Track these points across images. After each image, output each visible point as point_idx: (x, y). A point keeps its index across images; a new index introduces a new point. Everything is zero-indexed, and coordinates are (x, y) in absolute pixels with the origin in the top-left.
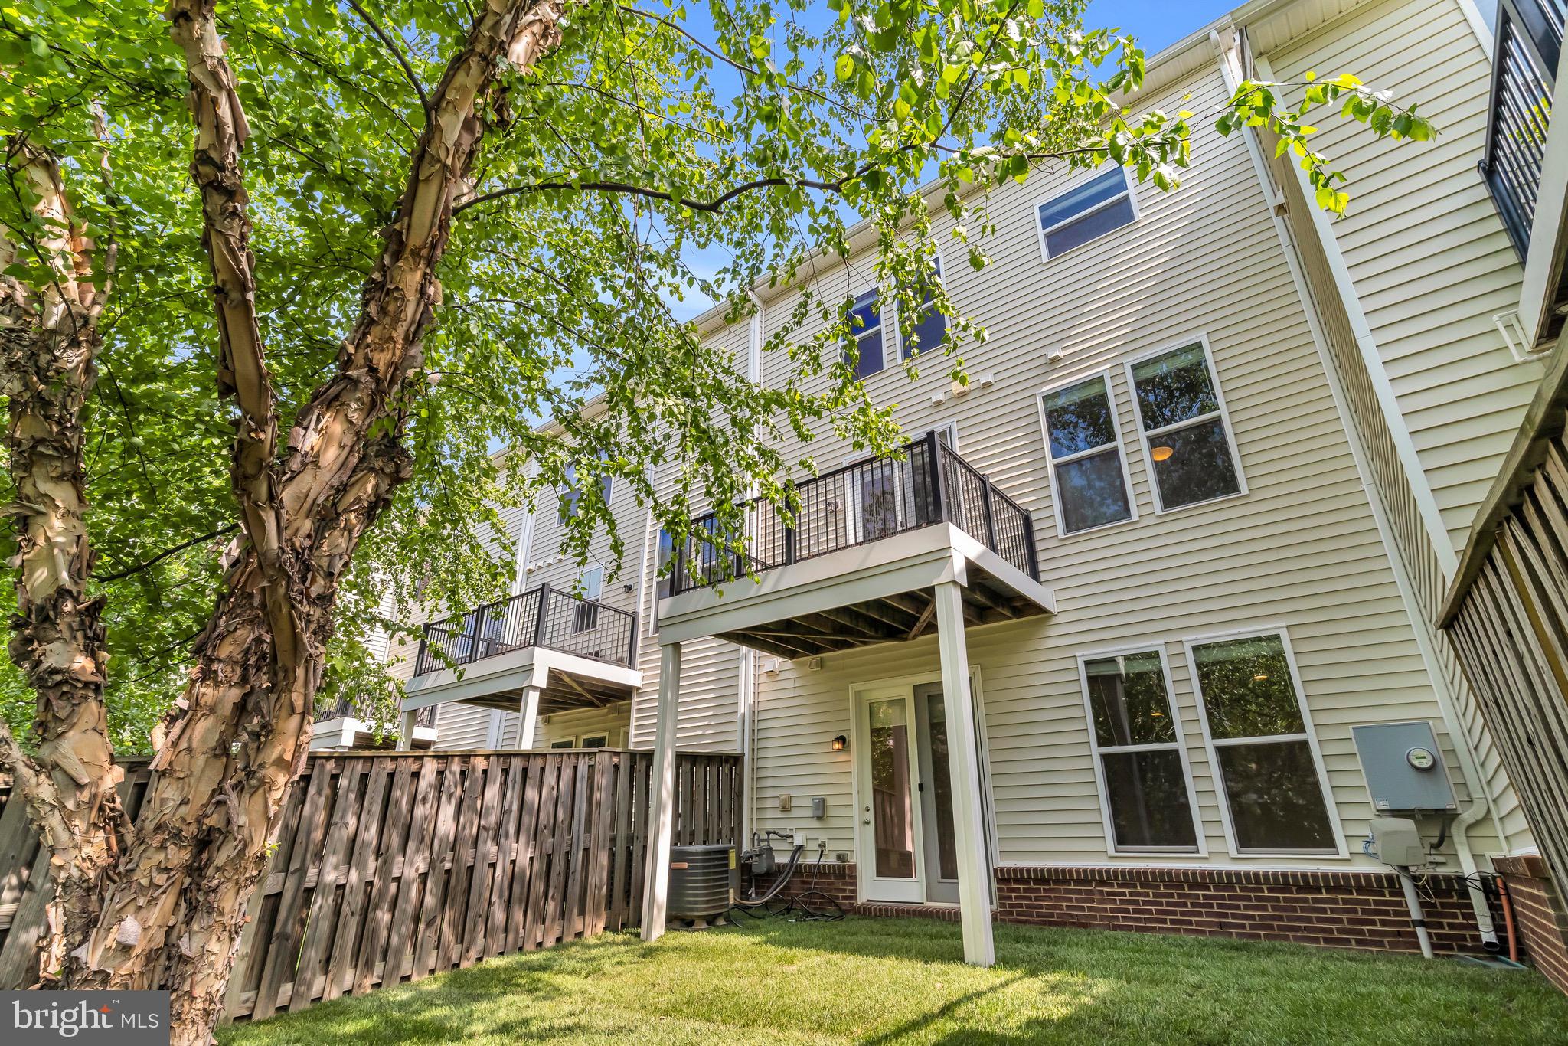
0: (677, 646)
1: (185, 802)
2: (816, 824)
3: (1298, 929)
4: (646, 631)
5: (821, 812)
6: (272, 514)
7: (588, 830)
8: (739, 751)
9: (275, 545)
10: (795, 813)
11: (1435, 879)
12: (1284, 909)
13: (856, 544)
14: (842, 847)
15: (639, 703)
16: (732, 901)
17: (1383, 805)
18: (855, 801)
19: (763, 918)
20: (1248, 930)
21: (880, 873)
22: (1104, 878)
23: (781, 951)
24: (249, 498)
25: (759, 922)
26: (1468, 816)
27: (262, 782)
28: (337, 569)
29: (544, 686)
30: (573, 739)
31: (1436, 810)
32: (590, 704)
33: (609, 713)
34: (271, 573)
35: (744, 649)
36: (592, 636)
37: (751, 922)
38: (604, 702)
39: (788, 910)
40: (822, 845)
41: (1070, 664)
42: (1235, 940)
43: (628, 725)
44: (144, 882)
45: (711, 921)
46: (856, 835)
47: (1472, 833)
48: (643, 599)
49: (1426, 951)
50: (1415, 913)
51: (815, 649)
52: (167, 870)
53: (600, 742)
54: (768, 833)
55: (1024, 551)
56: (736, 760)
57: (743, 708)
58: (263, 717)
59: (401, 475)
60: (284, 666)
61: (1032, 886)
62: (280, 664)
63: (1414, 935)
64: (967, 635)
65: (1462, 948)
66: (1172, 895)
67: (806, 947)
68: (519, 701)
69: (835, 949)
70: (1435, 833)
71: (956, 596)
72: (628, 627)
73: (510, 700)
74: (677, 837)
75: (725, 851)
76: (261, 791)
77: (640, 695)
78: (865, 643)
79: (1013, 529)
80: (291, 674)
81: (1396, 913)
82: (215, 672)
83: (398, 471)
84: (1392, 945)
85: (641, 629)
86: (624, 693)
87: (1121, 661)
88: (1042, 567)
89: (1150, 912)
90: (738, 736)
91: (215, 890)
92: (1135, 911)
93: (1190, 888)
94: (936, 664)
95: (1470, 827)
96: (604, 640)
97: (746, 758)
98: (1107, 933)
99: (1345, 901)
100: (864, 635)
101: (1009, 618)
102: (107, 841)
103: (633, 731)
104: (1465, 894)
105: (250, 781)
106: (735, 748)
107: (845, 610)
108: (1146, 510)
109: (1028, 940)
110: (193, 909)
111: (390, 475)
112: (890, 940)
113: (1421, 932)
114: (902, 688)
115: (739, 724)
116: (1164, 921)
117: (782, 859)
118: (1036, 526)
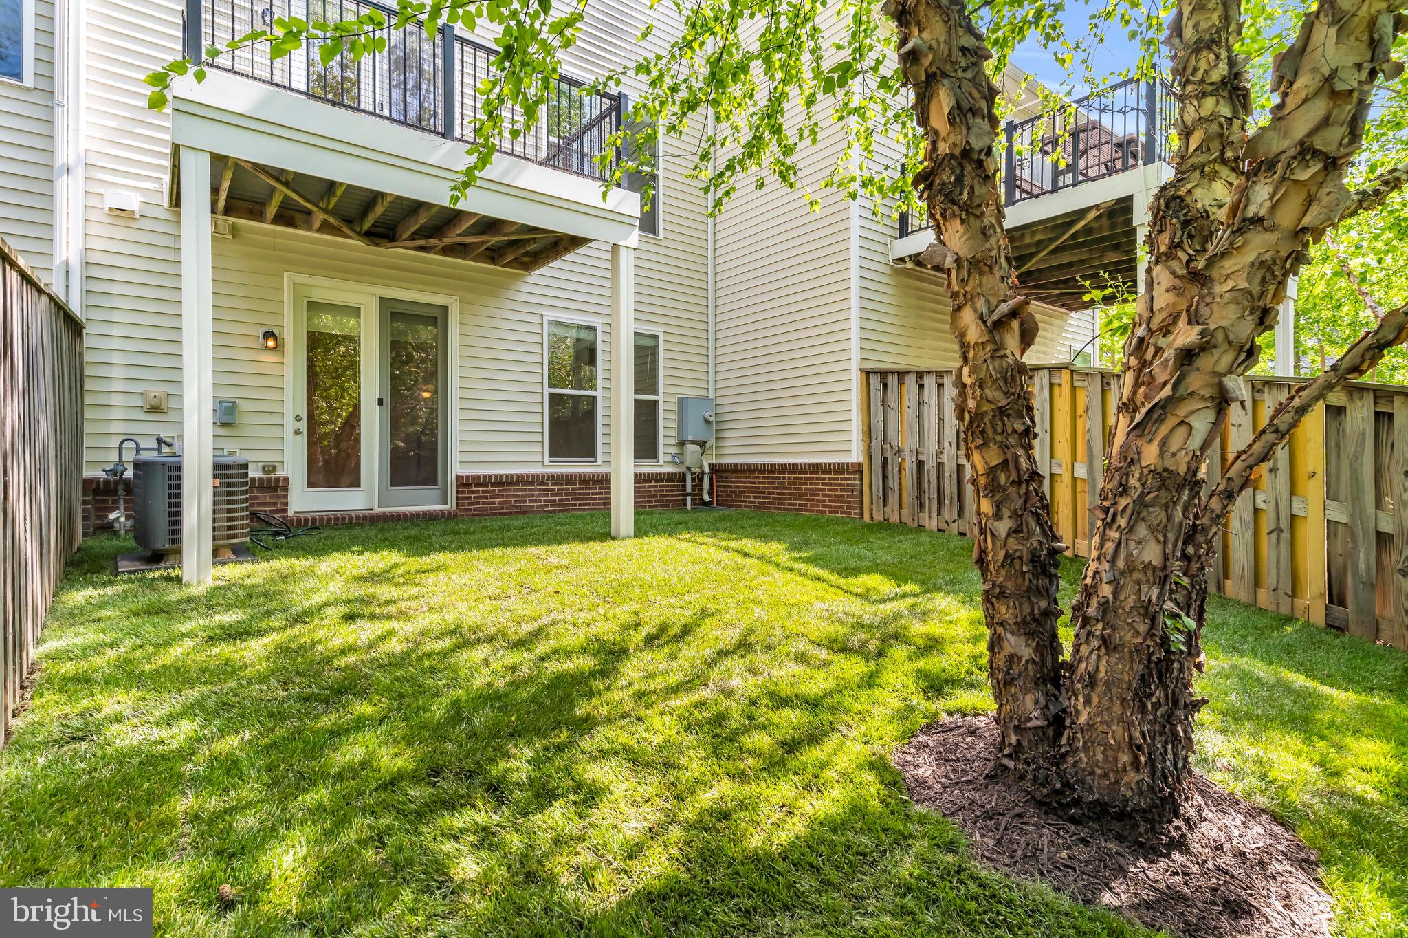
2: (221, 431)
14: (270, 460)
18: (288, 408)
21: (312, 484)
22: (542, 480)
41: (537, 319)
46: (286, 445)
49: (689, 507)
50: (689, 489)
61: (490, 488)
63: (684, 500)
81: (677, 490)
84: (673, 506)
89: (568, 500)
92: (560, 500)
93: (593, 484)
98: (539, 516)
104: (702, 480)
113: (689, 498)
114: (368, 297)
116: (575, 505)
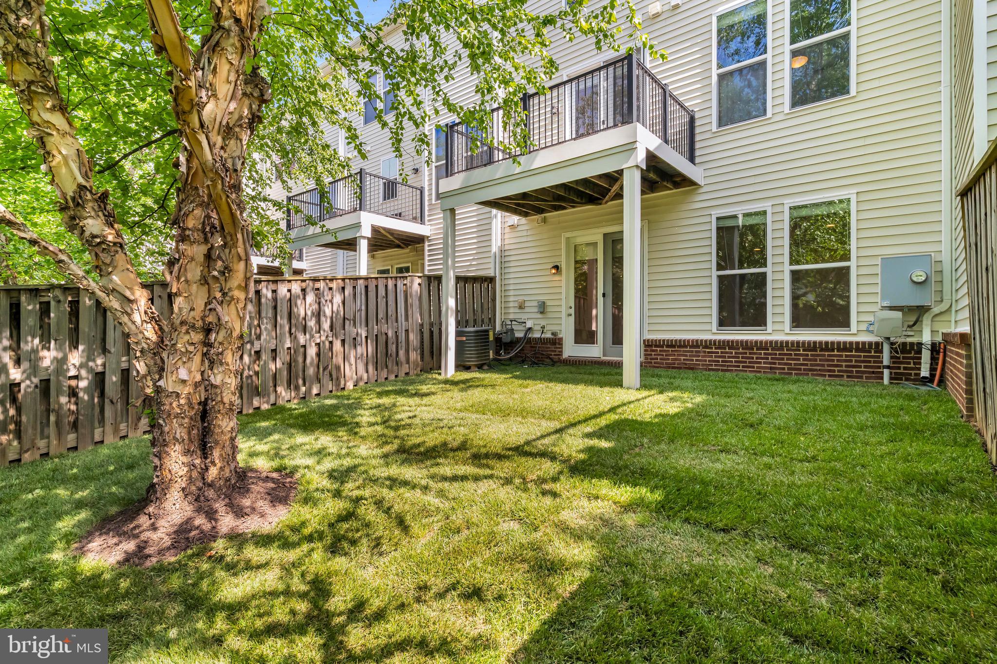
0: (452, 211)
1: (192, 309)
2: (540, 316)
3: (816, 370)
4: (430, 200)
5: (542, 308)
6: (204, 136)
7: (407, 319)
8: (493, 275)
9: (209, 157)
10: (527, 310)
11: (904, 344)
12: (810, 360)
13: (572, 139)
14: (555, 328)
15: (429, 246)
16: (491, 357)
17: (885, 304)
18: (563, 303)
19: (509, 365)
20: (786, 371)
21: (576, 342)
22: (707, 345)
23: (520, 382)
24: (189, 127)
25: (507, 367)
26: (936, 310)
27: (232, 298)
28: (239, 167)
29: (370, 236)
30: (390, 267)
31: (918, 307)
32: (398, 246)
33: (410, 252)
34: (212, 175)
35: (494, 211)
36: (396, 203)
37: (503, 367)
38: (407, 245)
39: (523, 361)
40: (543, 327)
41: (707, 219)
42: (777, 376)
43: (423, 259)
44: (183, 350)
45: (480, 367)
46: (563, 321)
47: (936, 319)
48: (427, 178)
49: (886, 381)
50: (886, 361)
51: (540, 211)
52: (192, 344)
53: (407, 270)
54: (511, 321)
55: (686, 142)
56: (491, 280)
57: (495, 249)
58: (223, 262)
59: (265, 98)
60: (229, 233)
61: (665, 348)
62: (226, 231)
63: (882, 373)
64: (642, 201)
65: (907, 380)
66: (746, 353)
67: (534, 380)
68: (356, 245)
69: (551, 380)
70: (913, 319)
71: (637, 176)
72: (419, 197)
73: (350, 245)
74: (458, 323)
75: (487, 331)
76: (233, 303)
77: (429, 241)
78: (574, 207)
79: (681, 125)
80: (234, 237)
81: (875, 362)
82: (188, 236)
83: (262, 95)
84: (867, 378)
85: (426, 198)
86: (419, 240)
87: (740, 217)
88: (697, 153)
89: (731, 362)
90: (492, 265)
91: (222, 353)
92: (723, 361)
93: (757, 349)
94: (620, 220)
95: (936, 315)
96: (403, 205)
97: (497, 279)
98: (704, 372)
99: (846, 356)
100: (574, 202)
101: (671, 189)
102: (154, 328)
103: (427, 263)
104: (919, 352)
105: (226, 298)
106: (490, 273)
107: (564, 186)
108: (777, 110)
109: (659, 376)
110: (212, 363)
111: (257, 98)
112: (581, 376)
113: (886, 372)
114: (596, 236)
115: (493, 258)
116: (739, 366)
117: (519, 335)
118: (697, 123)
